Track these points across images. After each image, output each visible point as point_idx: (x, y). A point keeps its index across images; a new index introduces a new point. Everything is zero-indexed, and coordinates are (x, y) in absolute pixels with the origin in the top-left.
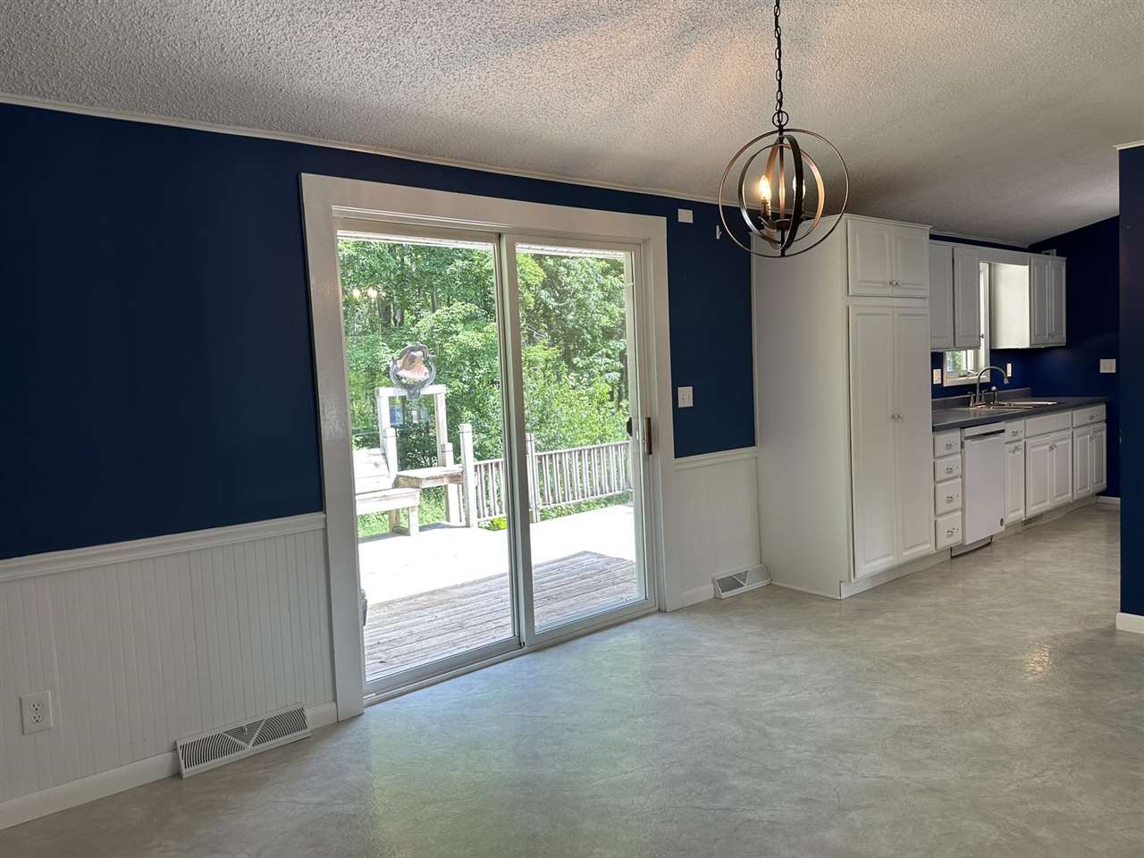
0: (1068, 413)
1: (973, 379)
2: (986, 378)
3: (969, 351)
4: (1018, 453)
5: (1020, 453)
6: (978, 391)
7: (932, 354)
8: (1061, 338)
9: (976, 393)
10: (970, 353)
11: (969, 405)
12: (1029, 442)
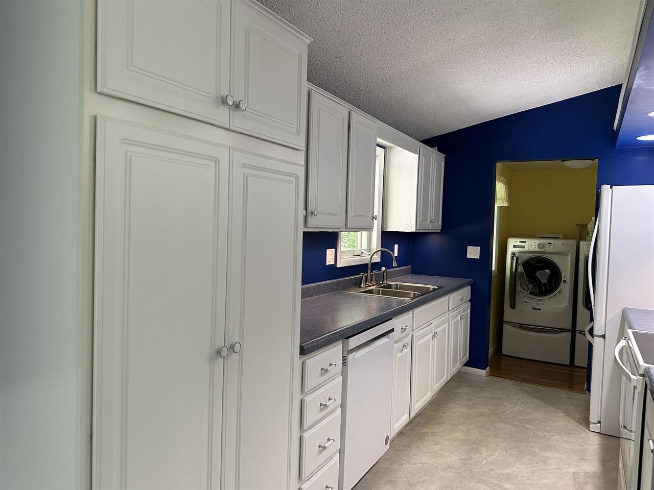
0: (445, 298)
1: (365, 259)
2: (377, 258)
3: (364, 232)
4: (405, 351)
5: (407, 351)
6: (369, 271)
7: (304, 232)
8: (437, 226)
9: (367, 273)
10: (365, 234)
11: (360, 287)
12: (416, 335)
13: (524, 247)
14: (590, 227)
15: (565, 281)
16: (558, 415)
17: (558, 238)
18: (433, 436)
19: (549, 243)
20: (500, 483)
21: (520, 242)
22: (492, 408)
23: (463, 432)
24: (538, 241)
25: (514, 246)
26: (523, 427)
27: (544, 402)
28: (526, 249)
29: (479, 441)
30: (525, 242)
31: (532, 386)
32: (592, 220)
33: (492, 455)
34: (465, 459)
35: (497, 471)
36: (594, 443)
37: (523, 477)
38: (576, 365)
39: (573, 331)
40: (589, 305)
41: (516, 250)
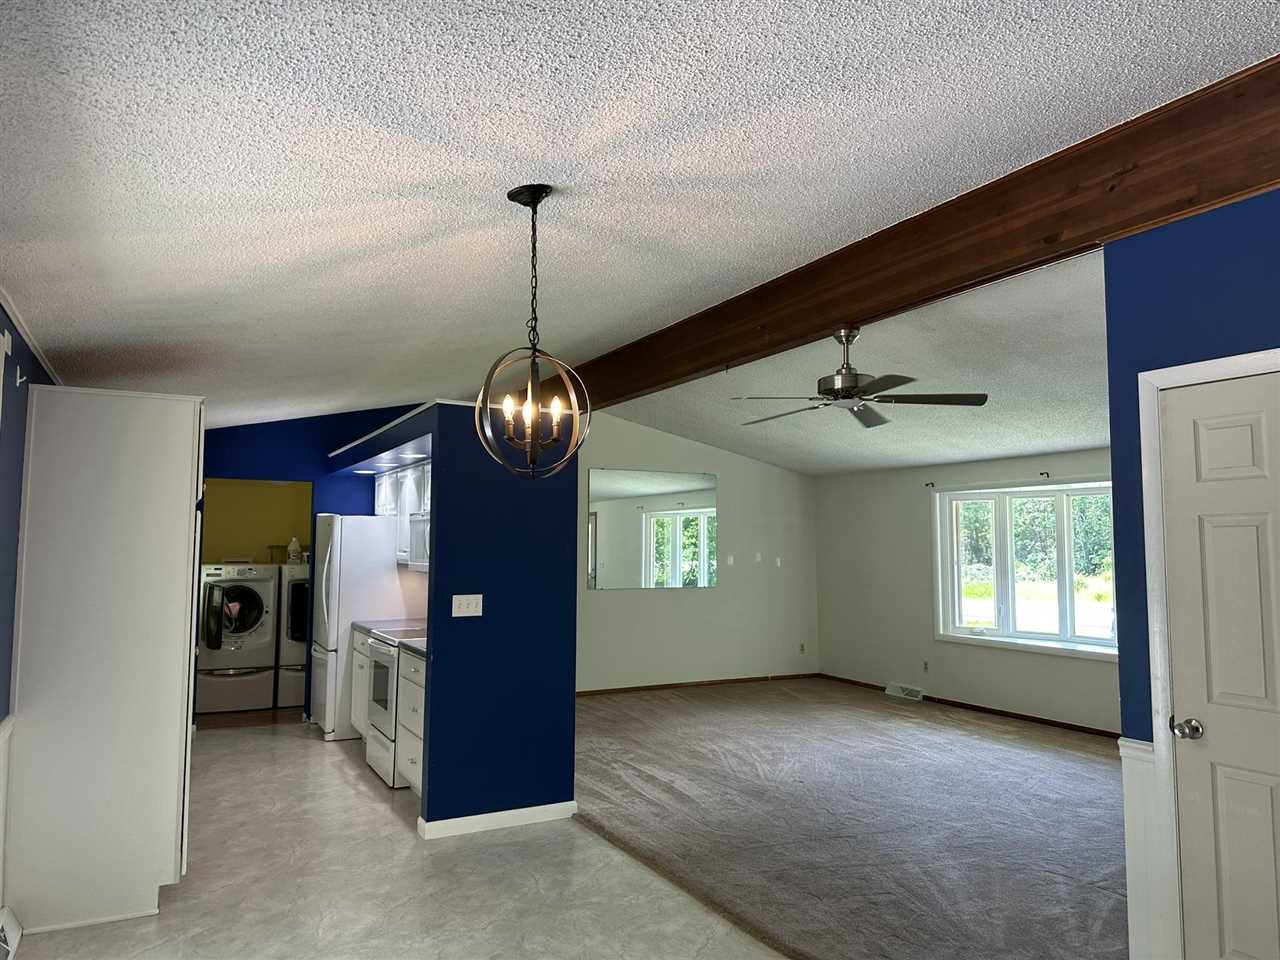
13: (219, 575)
15: (267, 612)
19: (250, 569)
21: (215, 569)
24: (237, 568)
25: (208, 575)
28: (223, 577)
30: (221, 569)
38: (280, 705)
39: (276, 668)
40: (296, 635)
41: (210, 579)
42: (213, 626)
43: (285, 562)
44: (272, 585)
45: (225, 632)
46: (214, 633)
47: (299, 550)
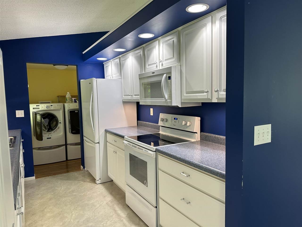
13: (39, 108)
14: (67, 97)
15: (60, 123)
16: (81, 183)
17: (49, 103)
18: (35, 223)
19: (51, 106)
20: (87, 225)
21: (36, 106)
22: (53, 193)
23: (49, 212)
24: (46, 105)
25: (33, 108)
26: (73, 195)
27: (71, 180)
28: (40, 109)
29: (61, 212)
30: (39, 106)
31: (60, 175)
32: (67, 93)
33: (72, 215)
34: (63, 224)
35: (81, 221)
36: (102, 188)
37: (92, 217)
38: (69, 159)
39: (66, 145)
40: (73, 132)
41: (35, 110)
42: (38, 130)
43: (65, 102)
44: (61, 112)
45: (43, 132)
46: (39, 133)
47: (71, 97)
